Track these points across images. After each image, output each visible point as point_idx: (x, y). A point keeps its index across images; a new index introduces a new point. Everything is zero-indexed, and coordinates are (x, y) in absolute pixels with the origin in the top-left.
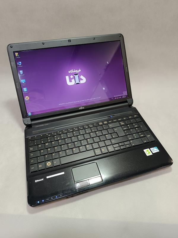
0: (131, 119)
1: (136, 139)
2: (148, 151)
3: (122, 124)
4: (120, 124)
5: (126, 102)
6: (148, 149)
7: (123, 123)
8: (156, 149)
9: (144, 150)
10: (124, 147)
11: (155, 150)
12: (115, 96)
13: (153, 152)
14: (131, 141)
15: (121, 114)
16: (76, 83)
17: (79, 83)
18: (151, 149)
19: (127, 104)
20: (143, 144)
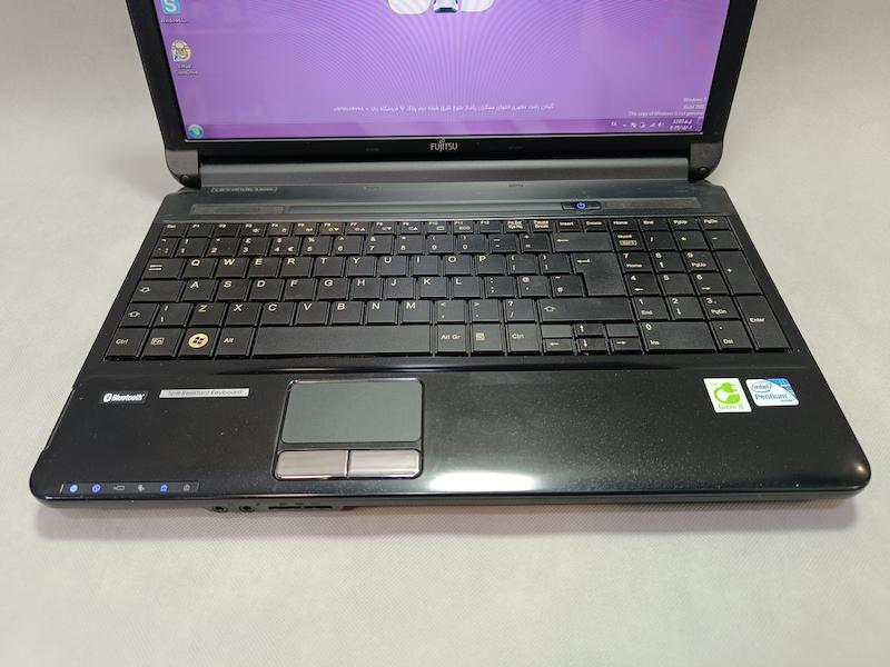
0: (682, 229)
1: (677, 320)
2: (727, 388)
3: (625, 243)
4: (614, 242)
5: (685, 153)
6: (735, 382)
7: (633, 243)
8: (784, 392)
9: (705, 380)
10: (599, 346)
11: (775, 394)
12: (632, 114)
13: (759, 402)
14: (648, 326)
15: (633, 203)
16: (437, 7)
17: (455, 7)
18: (750, 383)
19: (683, 162)
20: (711, 351)
